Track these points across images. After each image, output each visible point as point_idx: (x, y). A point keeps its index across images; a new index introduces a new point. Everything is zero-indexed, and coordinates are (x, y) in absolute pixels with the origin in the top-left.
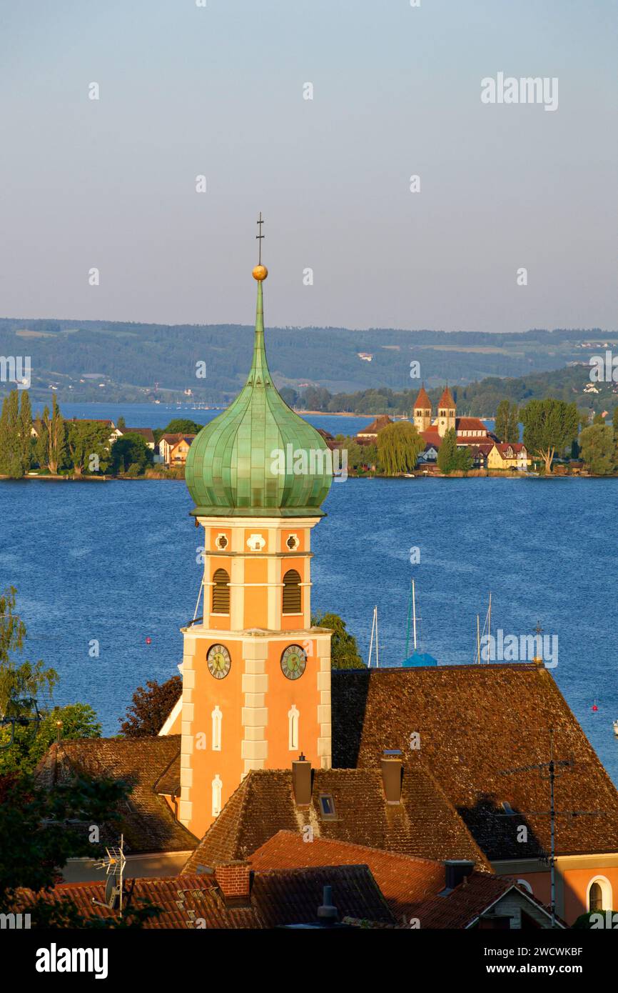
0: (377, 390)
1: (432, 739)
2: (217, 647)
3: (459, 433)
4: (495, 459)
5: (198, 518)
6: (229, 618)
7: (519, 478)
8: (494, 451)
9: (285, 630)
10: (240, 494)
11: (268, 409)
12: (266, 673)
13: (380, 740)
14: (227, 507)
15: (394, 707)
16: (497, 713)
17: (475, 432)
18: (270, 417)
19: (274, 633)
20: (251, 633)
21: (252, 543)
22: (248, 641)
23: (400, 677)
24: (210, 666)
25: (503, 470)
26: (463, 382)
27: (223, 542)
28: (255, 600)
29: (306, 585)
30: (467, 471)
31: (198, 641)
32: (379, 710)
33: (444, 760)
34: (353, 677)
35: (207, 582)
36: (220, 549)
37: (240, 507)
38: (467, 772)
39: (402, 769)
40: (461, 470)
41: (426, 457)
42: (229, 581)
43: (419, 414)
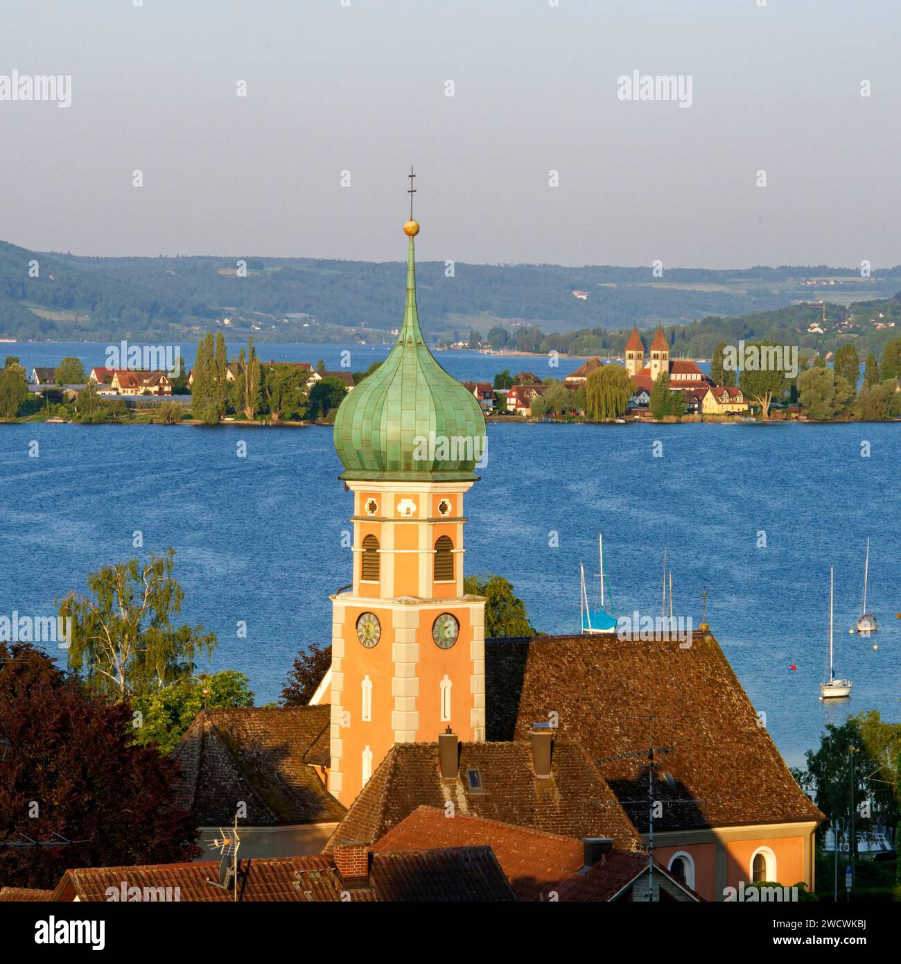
0: (591, 329)
1: (592, 709)
2: (366, 616)
3: (673, 377)
4: (710, 404)
5: (347, 482)
6: (379, 585)
7: (735, 423)
8: (709, 395)
9: (436, 598)
10: (390, 458)
11: (419, 369)
12: (417, 642)
13: (538, 710)
14: (376, 470)
15: (553, 676)
16: (660, 682)
17: (689, 376)
18: (421, 377)
19: (425, 601)
20: (401, 601)
21: (402, 508)
22: (398, 609)
23: (559, 645)
24: (359, 634)
25: (719, 415)
26: (681, 322)
27: (373, 507)
28: (406, 567)
29: (458, 551)
30: (681, 416)
31: (348, 609)
32: (538, 680)
33: (605, 731)
34: (510, 646)
35: (357, 550)
36: (370, 514)
37: (390, 471)
38: (628, 743)
39: (552, 742)
40: (675, 415)
41: (637, 402)
42: (378, 547)
43: (631, 357)
